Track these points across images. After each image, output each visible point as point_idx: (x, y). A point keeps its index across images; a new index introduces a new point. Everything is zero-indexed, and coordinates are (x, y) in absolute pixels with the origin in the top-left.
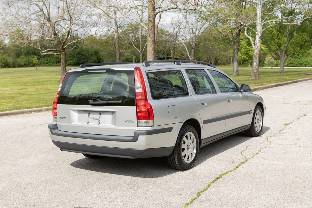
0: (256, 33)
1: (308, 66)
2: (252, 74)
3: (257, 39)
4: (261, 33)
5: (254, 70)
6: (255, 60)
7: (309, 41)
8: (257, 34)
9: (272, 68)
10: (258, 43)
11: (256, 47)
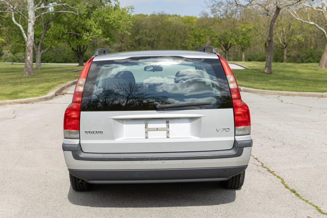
0: (29, 20)
1: (50, 62)
2: (25, 70)
3: (29, 27)
4: (35, 21)
5: (28, 65)
6: (29, 53)
7: (66, 34)
8: (30, 22)
9: (12, 64)
10: (32, 33)
11: (29, 38)
